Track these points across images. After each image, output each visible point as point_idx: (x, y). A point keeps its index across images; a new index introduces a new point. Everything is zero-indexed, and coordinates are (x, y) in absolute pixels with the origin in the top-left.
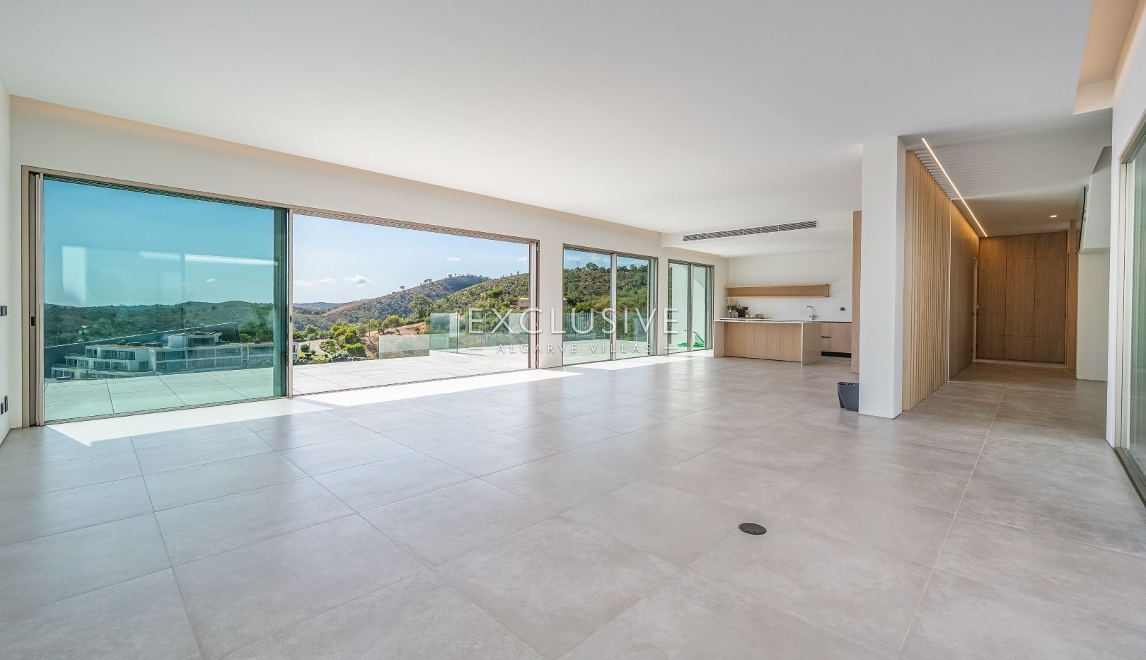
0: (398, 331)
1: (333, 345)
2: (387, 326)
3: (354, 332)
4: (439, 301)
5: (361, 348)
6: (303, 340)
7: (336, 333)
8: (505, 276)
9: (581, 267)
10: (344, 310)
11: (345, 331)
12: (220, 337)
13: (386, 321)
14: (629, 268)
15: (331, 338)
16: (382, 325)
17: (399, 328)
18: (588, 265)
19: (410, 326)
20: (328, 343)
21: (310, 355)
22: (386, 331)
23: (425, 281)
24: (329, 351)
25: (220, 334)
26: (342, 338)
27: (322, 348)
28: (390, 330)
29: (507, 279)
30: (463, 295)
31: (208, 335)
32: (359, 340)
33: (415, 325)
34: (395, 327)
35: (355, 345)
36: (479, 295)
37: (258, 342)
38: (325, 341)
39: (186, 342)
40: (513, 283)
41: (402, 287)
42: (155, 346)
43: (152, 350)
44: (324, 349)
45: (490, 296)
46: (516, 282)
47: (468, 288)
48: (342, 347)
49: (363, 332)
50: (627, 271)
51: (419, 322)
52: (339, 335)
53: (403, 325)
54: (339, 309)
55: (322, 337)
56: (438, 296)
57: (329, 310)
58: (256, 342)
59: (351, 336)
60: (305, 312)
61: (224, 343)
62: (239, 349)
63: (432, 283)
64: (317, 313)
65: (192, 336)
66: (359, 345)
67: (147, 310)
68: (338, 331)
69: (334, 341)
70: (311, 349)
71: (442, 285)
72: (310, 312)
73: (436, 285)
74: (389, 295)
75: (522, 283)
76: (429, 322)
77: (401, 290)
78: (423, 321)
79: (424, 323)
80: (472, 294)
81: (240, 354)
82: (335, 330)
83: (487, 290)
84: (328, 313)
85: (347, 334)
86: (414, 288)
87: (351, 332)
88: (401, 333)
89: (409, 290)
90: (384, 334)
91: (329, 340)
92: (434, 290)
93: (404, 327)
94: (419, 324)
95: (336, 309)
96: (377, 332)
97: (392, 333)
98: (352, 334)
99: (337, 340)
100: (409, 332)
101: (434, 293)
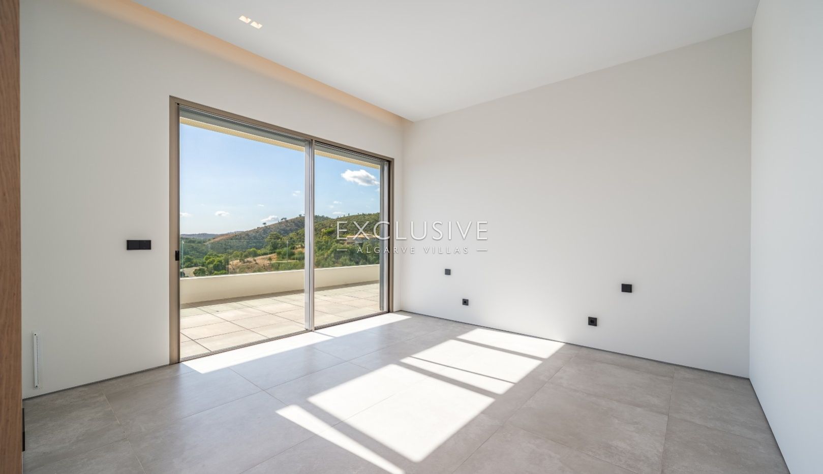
0: (255, 260)
1: (204, 272)
2: (246, 256)
3: (220, 262)
4: (291, 235)
8: (339, 217)
10: (220, 240)
11: (214, 261)
13: (246, 253)
15: (203, 265)
16: (243, 256)
17: (255, 258)
19: (265, 256)
20: (200, 270)
22: (246, 260)
23: (282, 219)
26: (211, 266)
28: (249, 259)
32: (223, 268)
33: (269, 255)
34: (253, 257)
38: (198, 268)
41: (265, 224)
45: (326, 233)
49: (228, 261)
51: (271, 253)
52: (209, 263)
53: (259, 255)
54: (216, 240)
55: (196, 265)
56: (291, 231)
57: (210, 240)
59: (218, 265)
60: (191, 241)
63: (287, 221)
64: (199, 242)
68: (208, 261)
69: (206, 269)
71: (294, 222)
72: (194, 242)
73: (289, 223)
74: (255, 229)
76: (279, 254)
77: (263, 226)
78: (275, 252)
79: (276, 254)
83: (326, 227)
84: (208, 242)
85: (215, 263)
86: (274, 225)
87: (218, 262)
88: (257, 262)
89: (270, 226)
90: (244, 263)
91: (201, 267)
92: (288, 226)
93: (260, 257)
94: (272, 255)
95: (214, 239)
96: (239, 261)
97: (251, 262)
98: (219, 263)
99: (207, 268)
100: (263, 261)
101: (288, 228)
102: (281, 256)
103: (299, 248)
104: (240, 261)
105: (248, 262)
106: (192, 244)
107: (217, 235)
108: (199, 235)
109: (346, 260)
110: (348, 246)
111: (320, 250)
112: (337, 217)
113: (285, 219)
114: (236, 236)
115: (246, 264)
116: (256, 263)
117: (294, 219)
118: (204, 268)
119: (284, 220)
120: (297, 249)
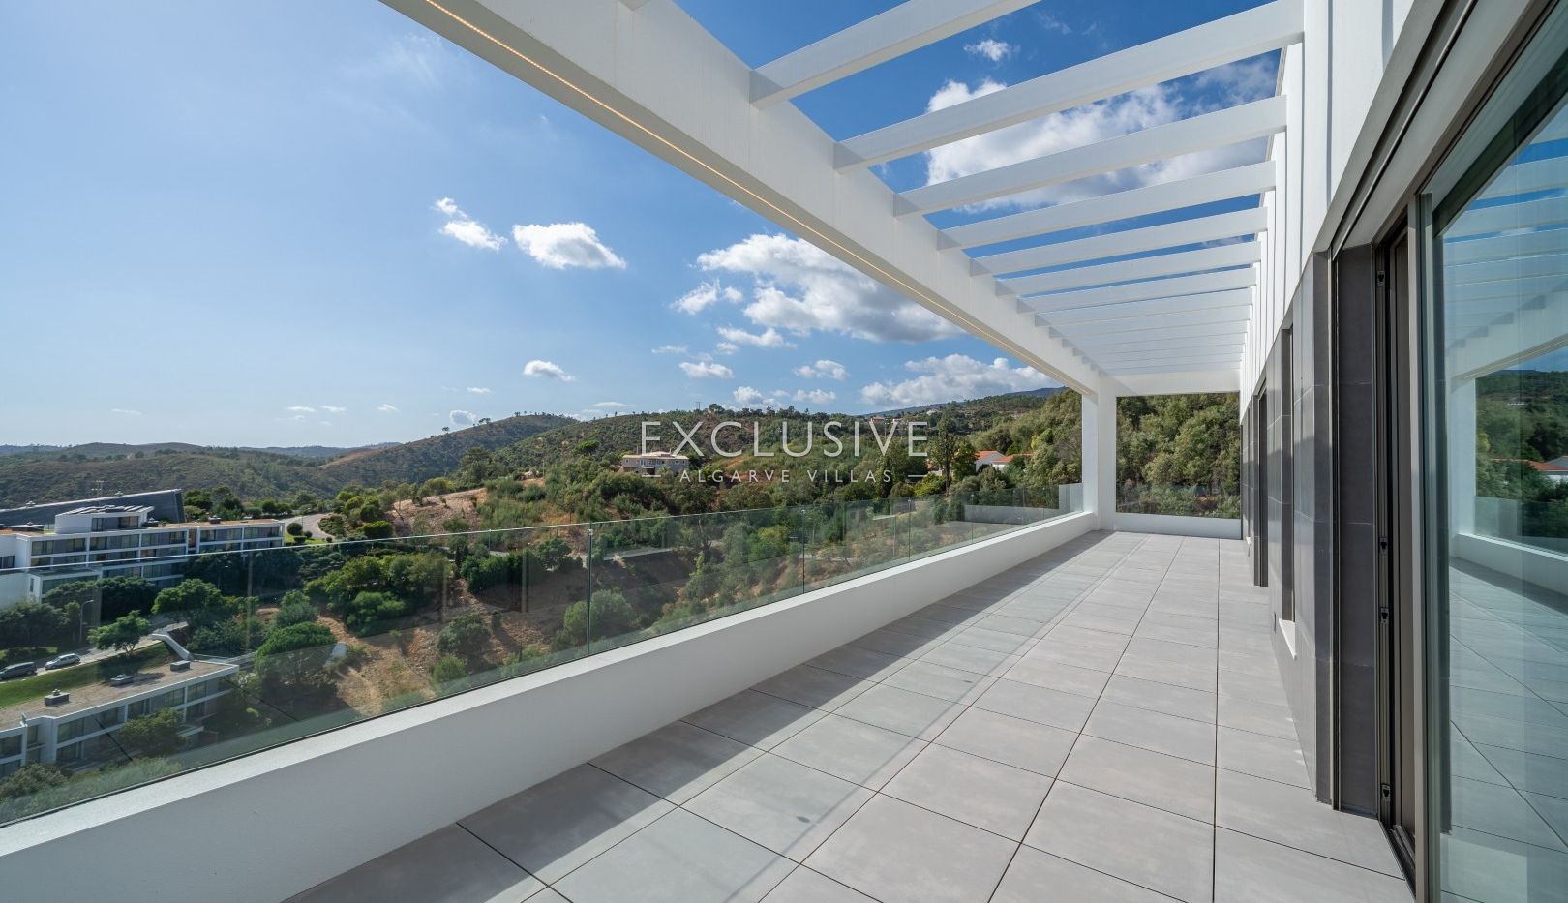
0: (444, 501)
1: (340, 523)
2: (426, 493)
3: (376, 503)
4: (502, 451)
5: (386, 527)
6: (290, 515)
7: (346, 504)
8: (597, 418)
9: (702, 410)
10: (353, 461)
11: (361, 502)
12: (150, 515)
13: (424, 487)
14: (764, 412)
15: (338, 511)
16: (420, 492)
17: (445, 497)
18: (712, 407)
19: (461, 493)
20: (332, 519)
21: (303, 540)
22: (425, 500)
23: (481, 421)
24: (333, 531)
25: (150, 509)
26: (357, 511)
27: (322, 527)
28: (431, 499)
29: (600, 422)
30: (537, 443)
31: (129, 511)
32: (382, 516)
33: (471, 492)
34: (439, 494)
35: (377, 523)
36: (559, 443)
37: (217, 522)
38: (327, 516)
39: (89, 524)
40: (608, 428)
41: (446, 429)
42: (30, 530)
43: (25, 539)
44: (327, 528)
45: (578, 449)
46: (613, 427)
47: (545, 434)
48: (355, 526)
49: (390, 502)
50: (762, 415)
51: (475, 487)
52: (350, 506)
53: (452, 491)
54: (345, 459)
55: (322, 510)
56: (500, 443)
57: (331, 460)
58: (213, 522)
59: (371, 510)
60: (292, 462)
61: (155, 525)
62: (183, 533)
63: (491, 425)
64: (311, 464)
65: (101, 514)
66: (383, 523)
67: (15, 456)
68: (349, 502)
69: (343, 517)
70: (305, 530)
71: (505, 427)
72: (299, 463)
73: (496, 428)
74: (426, 440)
75: (621, 428)
76: (491, 488)
77: (444, 433)
78: (482, 486)
79: (484, 489)
80: (550, 442)
81: (183, 541)
82: (345, 498)
84: (328, 465)
85: (364, 506)
86: (463, 432)
87: (371, 503)
88: (449, 503)
89: (455, 433)
90: (422, 505)
91: (333, 514)
92: (494, 435)
93: (453, 495)
94: (476, 491)
95: (341, 457)
96: (411, 501)
97: (434, 504)
98: (372, 506)
99: (347, 514)
100: (460, 501)
101: (493, 439)
102: (495, 491)
103: (530, 477)
104: (414, 503)
105: (429, 503)
106: (295, 468)
107: (344, 450)
108: (306, 449)
109: (624, 501)
110: (628, 474)
111: (575, 482)
112: (592, 419)
113: (488, 420)
114: (386, 452)
115: (424, 508)
116: (446, 507)
117: (506, 421)
118: (340, 515)
119: (485, 423)
120: (525, 479)
